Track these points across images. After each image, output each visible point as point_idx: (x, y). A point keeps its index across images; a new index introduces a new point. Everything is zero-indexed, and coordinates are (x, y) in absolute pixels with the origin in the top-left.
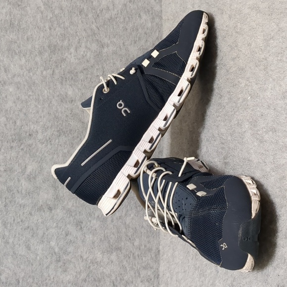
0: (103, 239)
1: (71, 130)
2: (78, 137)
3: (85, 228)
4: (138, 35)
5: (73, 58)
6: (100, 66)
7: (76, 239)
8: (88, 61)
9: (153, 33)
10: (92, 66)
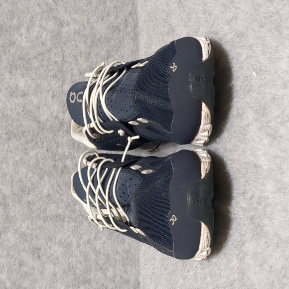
0: (66, 270)
1: (24, 132)
2: (33, 141)
3: (44, 256)
4: (107, 9)
5: (24, 40)
6: (59, 50)
7: (32, 271)
8: (43, 44)
9: (125, 6)
10: (48, 50)
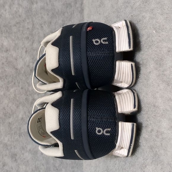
0: (34, 169)
1: (6, 76)
2: (12, 82)
3: (19, 160)
5: (8, 13)
6: (30, 20)
8: (20, 16)
10: (23, 20)
